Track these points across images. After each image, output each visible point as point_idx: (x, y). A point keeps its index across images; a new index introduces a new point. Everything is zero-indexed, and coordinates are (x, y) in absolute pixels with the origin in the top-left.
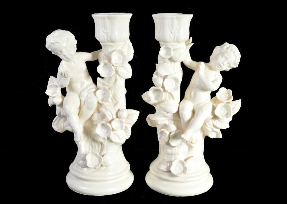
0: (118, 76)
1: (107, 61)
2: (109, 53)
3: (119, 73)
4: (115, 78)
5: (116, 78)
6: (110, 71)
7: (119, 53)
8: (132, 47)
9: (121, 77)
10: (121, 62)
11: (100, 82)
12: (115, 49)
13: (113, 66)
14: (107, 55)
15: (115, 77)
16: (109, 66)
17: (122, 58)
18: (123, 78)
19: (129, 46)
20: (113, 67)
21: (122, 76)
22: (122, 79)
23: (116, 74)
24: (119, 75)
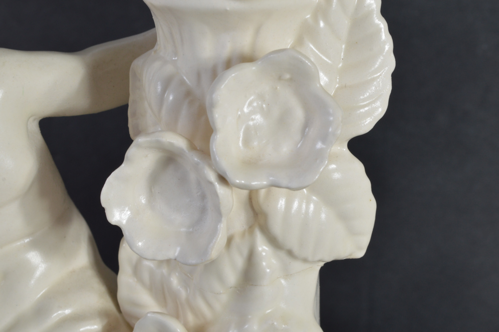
0: (263, 248)
1: (178, 141)
2: (199, 76)
3: (277, 227)
4: (240, 262)
5: (251, 258)
6: (203, 210)
7: (280, 78)
8: (382, 25)
9: (290, 253)
10: (286, 149)
11: (136, 270)
12: (244, 41)
13: (223, 179)
14: (182, 82)
15: (245, 252)
16: (192, 176)
17: (299, 114)
18: (305, 260)
19: (359, 21)
20: (220, 189)
21: (296, 250)
22: (297, 266)
23: (251, 229)
24: (274, 242)
